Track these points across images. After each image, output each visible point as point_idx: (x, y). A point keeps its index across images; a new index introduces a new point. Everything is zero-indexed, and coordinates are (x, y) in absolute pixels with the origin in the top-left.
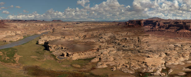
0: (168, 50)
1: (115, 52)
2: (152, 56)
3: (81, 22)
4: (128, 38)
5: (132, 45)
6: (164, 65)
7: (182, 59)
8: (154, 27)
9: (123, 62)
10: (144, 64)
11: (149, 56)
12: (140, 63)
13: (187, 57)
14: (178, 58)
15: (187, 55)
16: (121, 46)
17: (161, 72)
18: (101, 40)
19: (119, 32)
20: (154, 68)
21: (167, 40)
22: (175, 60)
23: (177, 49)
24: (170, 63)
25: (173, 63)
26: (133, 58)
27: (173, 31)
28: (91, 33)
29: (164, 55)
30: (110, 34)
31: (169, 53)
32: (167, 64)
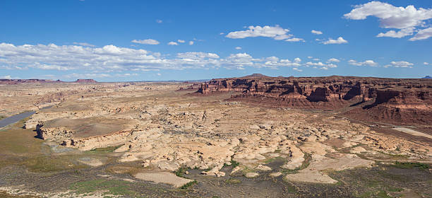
0: (246, 135)
1: (159, 135)
2: (217, 143)
3: (132, 83)
4: (187, 113)
5: (191, 124)
6: (229, 159)
7: (264, 150)
8: (248, 91)
9: (167, 151)
10: (199, 154)
11: (212, 143)
12: (192, 153)
13: (274, 146)
14: (258, 148)
15: (274, 144)
16: (172, 125)
17: (220, 171)
18: (143, 117)
19: (178, 102)
20: (210, 163)
21: (264, 111)
22: (251, 151)
23: (262, 133)
24: (240, 156)
25: (246, 155)
26: (183, 145)
27: (277, 96)
28: (131, 104)
29: (236, 142)
30: (161, 107)
31: (246, 138)
32: (235, 157)
